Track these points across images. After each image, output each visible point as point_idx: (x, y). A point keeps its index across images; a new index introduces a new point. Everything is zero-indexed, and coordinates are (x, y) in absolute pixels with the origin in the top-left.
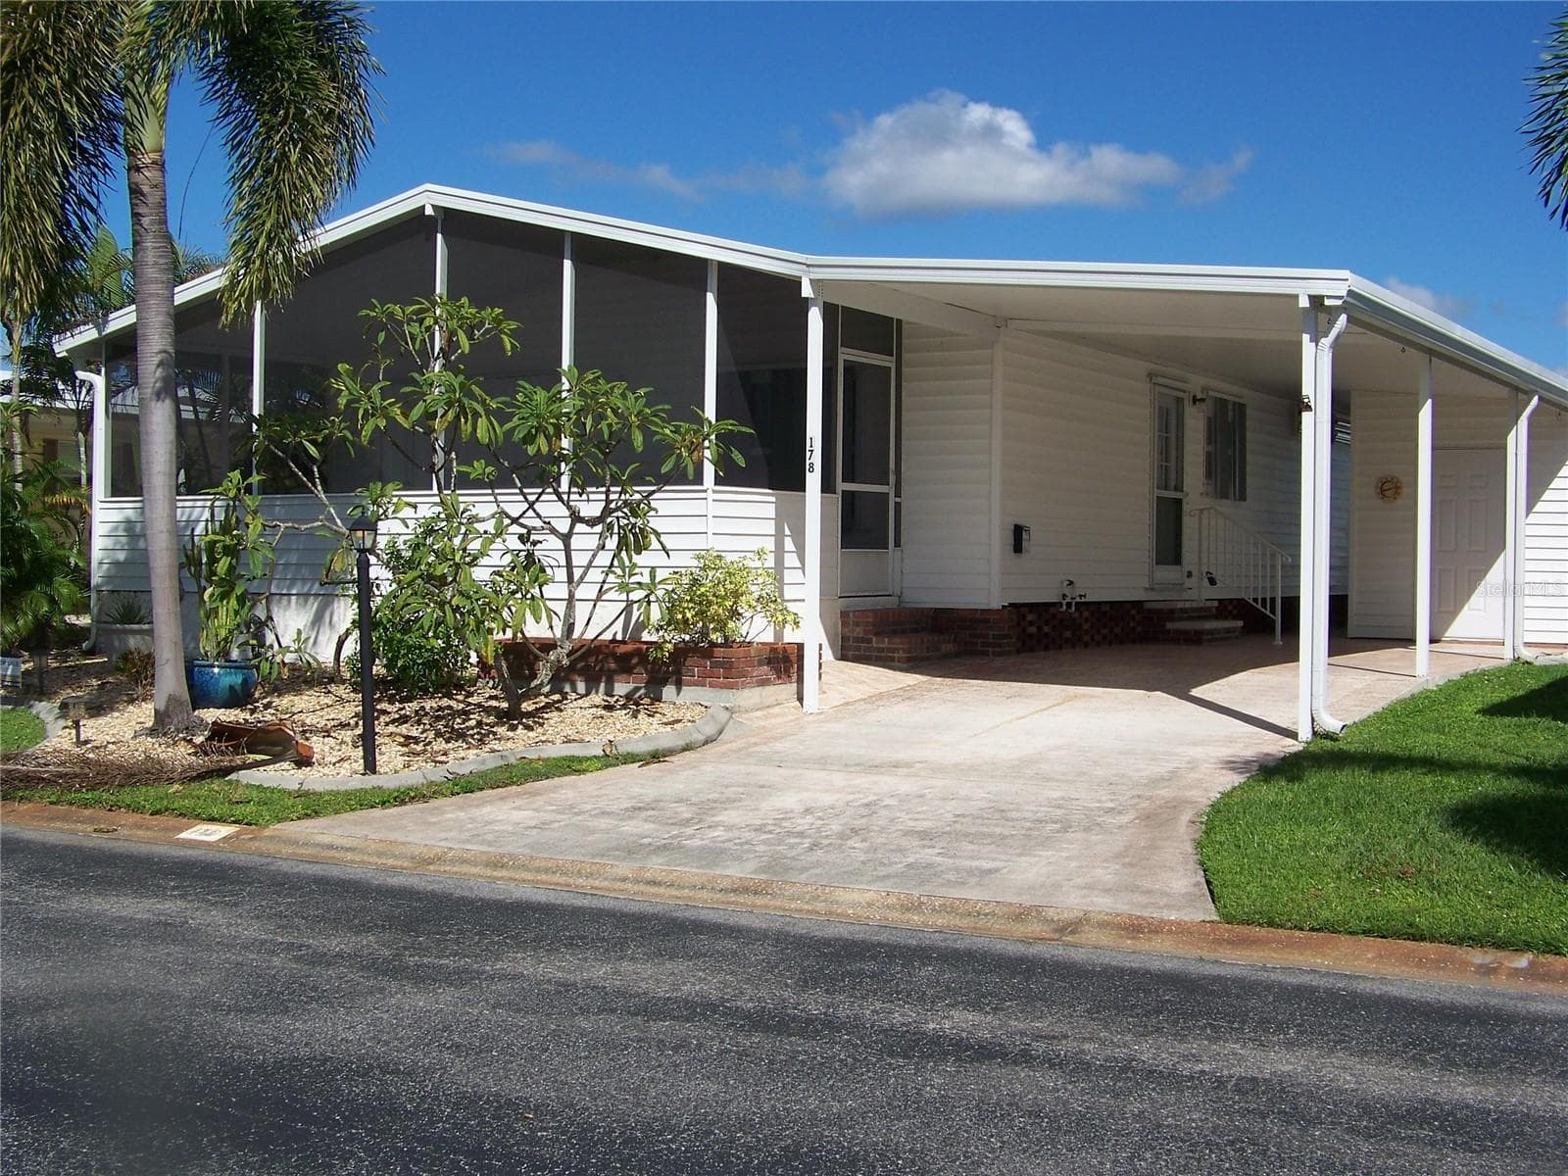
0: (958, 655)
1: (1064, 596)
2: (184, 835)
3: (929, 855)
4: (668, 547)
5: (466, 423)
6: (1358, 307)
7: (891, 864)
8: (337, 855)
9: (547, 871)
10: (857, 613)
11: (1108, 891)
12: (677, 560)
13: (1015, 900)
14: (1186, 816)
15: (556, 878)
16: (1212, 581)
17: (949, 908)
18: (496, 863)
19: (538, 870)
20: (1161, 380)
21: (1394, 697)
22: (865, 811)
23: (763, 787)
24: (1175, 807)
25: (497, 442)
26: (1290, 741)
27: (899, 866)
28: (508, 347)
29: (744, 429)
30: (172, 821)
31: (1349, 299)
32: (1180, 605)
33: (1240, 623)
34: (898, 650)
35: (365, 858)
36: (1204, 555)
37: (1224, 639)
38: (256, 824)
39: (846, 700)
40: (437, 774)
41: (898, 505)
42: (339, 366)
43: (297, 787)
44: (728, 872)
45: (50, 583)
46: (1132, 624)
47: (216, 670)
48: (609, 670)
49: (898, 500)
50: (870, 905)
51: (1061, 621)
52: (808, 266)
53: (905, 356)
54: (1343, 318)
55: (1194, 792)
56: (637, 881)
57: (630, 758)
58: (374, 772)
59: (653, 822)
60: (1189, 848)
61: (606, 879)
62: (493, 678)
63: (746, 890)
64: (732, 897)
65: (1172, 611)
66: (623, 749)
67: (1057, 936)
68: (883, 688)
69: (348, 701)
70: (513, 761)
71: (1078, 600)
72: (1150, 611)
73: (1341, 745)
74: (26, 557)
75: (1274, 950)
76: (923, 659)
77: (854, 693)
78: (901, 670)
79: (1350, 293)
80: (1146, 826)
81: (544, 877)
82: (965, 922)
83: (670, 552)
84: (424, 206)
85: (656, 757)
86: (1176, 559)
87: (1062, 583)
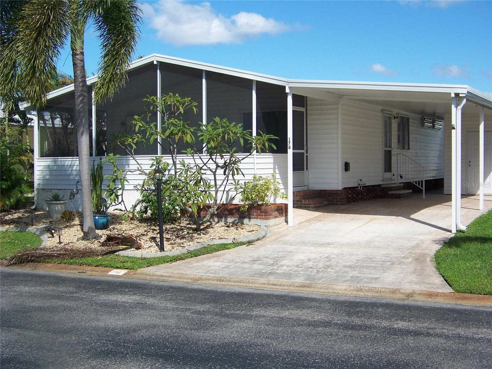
0: (328, 205)
1: (359, 184)
2: (110, 273)
3: (355, 273)
4: (244, 173)
5: (185, 137)
6: (471, 97)
7: (345, 277)
8: (165, 279)
9: (238, 282)
10: (297, 192)
11: (416, 283)
12: (247, 177)
13: (390, 287)
14: (428, 259)
15: (242, 284)
16: (401, 177)
17: (370, 290)
18: (220, 280)
19: (235, 282)
20: (385, 112)
21: (475, 217)
22: (327, 260)
23: (290, 252)
24: (423, 256)
25: (193, 142)
26: (449, 233)
27: (348, 277)
28: (195, 111)
29: (276, 137)
30: (104, 269)
31: (467, 94)
32: (393, 186)
33: (411, 191)
34: (311, 204)
35: (176, 279)
36: (399, 168)
37: (407, 196)
38: (133, 269)
39: (300, 222)
40: (185, 251)
41: (307, 156)
42: (135, 116)
43: (140, 256)
44: (296, 281)
45: (21, 187)
46: (378, 192)
47: (97, 217)
48: (226, 214)
49: (307, 154)
50: (346, 290)
51: (358, 193)
52: (288, 82)
53: (308, 107)
54: (465, 100)
55: (427, 251)
56: (269, 284)
57: (242, 244)
58: (164, 251)
59: (262, 265)
60: (434, 269)
61: (258, 284)
62: (186, 217)
63: (305, 286)
64: (301, 289)
65: (390, 188)
66: (239, 241)
67: (407, 298)
68: (310, 217)
69: (140, 226)
70: (206, 246)
71: (363, 185)
72: (384, 188)
73: (466, 234)
74: (13, 178)
75: (475, 301)
76: (319, 207)
77: (303, 219)
78: (313, 211)
79: (468, 92)
80: (417, 262)
81: (237, 284)
82: (377, 294)
83: (245, 175)
84: (153, 61)
85: (250, 243)
86: (390, 170)
87: (358, 180)
